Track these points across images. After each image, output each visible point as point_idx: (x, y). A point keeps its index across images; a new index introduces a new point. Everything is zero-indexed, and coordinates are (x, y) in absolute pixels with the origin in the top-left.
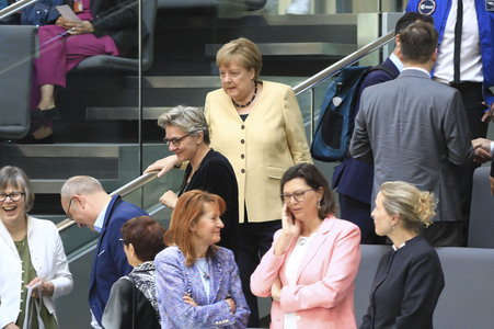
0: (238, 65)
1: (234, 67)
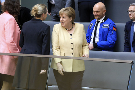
0: (66, 15)
1: (64, 16)
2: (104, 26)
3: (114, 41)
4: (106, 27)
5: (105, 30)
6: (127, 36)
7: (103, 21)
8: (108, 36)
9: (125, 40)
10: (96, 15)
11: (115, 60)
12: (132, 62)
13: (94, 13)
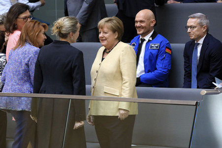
2: (152, 47)
3: (167, 70)
4: (155, 48)
5: (154, 52)
6: (188, 65)
7: (151, 39)
8: (157, 62)
9: (185, 70)
10: (139, 27)
11: (169, 100)
12: (197, 103)
13: (136, 24)
